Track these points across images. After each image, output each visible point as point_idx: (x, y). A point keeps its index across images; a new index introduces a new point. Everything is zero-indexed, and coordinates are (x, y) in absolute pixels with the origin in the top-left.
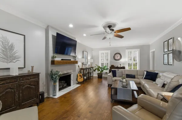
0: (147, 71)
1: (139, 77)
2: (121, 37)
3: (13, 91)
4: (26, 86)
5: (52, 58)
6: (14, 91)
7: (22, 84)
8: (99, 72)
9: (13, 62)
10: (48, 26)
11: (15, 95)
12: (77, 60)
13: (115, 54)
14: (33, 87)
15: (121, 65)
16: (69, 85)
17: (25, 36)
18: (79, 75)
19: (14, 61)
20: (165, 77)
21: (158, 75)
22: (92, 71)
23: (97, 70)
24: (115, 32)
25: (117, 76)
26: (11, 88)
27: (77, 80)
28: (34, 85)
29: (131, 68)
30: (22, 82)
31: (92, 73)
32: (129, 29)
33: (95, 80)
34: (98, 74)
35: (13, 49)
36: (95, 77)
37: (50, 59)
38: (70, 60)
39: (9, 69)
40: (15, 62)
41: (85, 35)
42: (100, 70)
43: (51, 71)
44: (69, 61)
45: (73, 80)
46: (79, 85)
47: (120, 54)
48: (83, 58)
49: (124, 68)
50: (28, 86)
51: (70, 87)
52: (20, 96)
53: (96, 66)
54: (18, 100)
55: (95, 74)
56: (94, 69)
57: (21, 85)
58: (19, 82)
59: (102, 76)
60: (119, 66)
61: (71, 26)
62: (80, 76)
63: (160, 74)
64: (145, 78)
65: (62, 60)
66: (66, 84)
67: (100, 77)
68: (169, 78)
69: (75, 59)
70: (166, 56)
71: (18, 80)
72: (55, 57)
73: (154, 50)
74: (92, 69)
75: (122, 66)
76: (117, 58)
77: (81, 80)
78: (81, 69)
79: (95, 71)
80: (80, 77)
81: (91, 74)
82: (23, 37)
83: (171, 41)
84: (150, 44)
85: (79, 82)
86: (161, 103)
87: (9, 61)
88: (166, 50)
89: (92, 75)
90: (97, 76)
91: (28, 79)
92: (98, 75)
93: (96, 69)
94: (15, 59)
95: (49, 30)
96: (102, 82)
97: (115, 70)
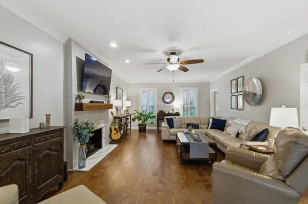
0: (213, 118)
1: (203, 126)
2: (186, 70)
3: (24, 164)
4: (44, 152)
5: (76, 98)
6: (26, 164)
7: (38, 148)
8: (140, 122)
9: (11, 106)
10: (69, 41)
11: (26, 172)
12: (111, 103)
13: (165, 94)
14: (55, 153)
15: (173, 110)
16: (99, 146)
17: (32, 55)
18: (113, 128)
19: (13, 105)
20: (238, 124)
21: (227, 122)
22: (129, 121)
23: (137, 120)
24: (182, 63)
25: (175, 126)
26: (20, 159)
27: (110, 136)
28: (55, 151)
29: (187, 115)
30: (38, 146)
31: (129, 124)
32: (202, 61)
33: (134, 136)
34: (139, 125)
35: (12, 80)
36: (135, 130)
37: (74, 101)
38: (103, 102)
39: (8, 120)
40: (15, 107)
41: (127, 62)
42: (141, 119)
43: (76, 123)
44: (100, 104)
45: (105, 138)
46: (115, 146)
47: (171, 93)
48: (117, 98)
49: (178, 114)
50: (48, 151)
51: (100, 151)
52: (35, 172)
53: (135, 112)
54: (32, 182)
55: (134, 126)
56: (132, 117)
57: (37, 151)
58: (33, 146)
59: (145, 128)
60: (171, 112)
61: (114, 45)
62: (115, 129)
63: (229, 122)
64: (211, 128)
65: (91, 102)
66: (94, 145)
67: (142, 129)
68: (243, 125)
69: (109, 101)
70: (234, 98)
71: (33, 142)
72: (83, 98)
73: (217, 89)
74: (129, 117)
75: (175, 112)
76: (167, 100)
77: (116, 136)
78: (115, 118)
79: (134, 120)
80: (115, 132)
81: (127, 126)
82: (28, 57)
83: (240, 80)
84: (210, 81)
85: (113, 140)
86: (254, 154)
87: (4, 105)
88: (234, 91)
89: (129, 127)
90: (137, 128)
91: (47, 139)
92: (140, 128)
93: (135, 118)
94: (14, 101)
95: (71, 48)
96: (145, 137)
97: (172, 118)
